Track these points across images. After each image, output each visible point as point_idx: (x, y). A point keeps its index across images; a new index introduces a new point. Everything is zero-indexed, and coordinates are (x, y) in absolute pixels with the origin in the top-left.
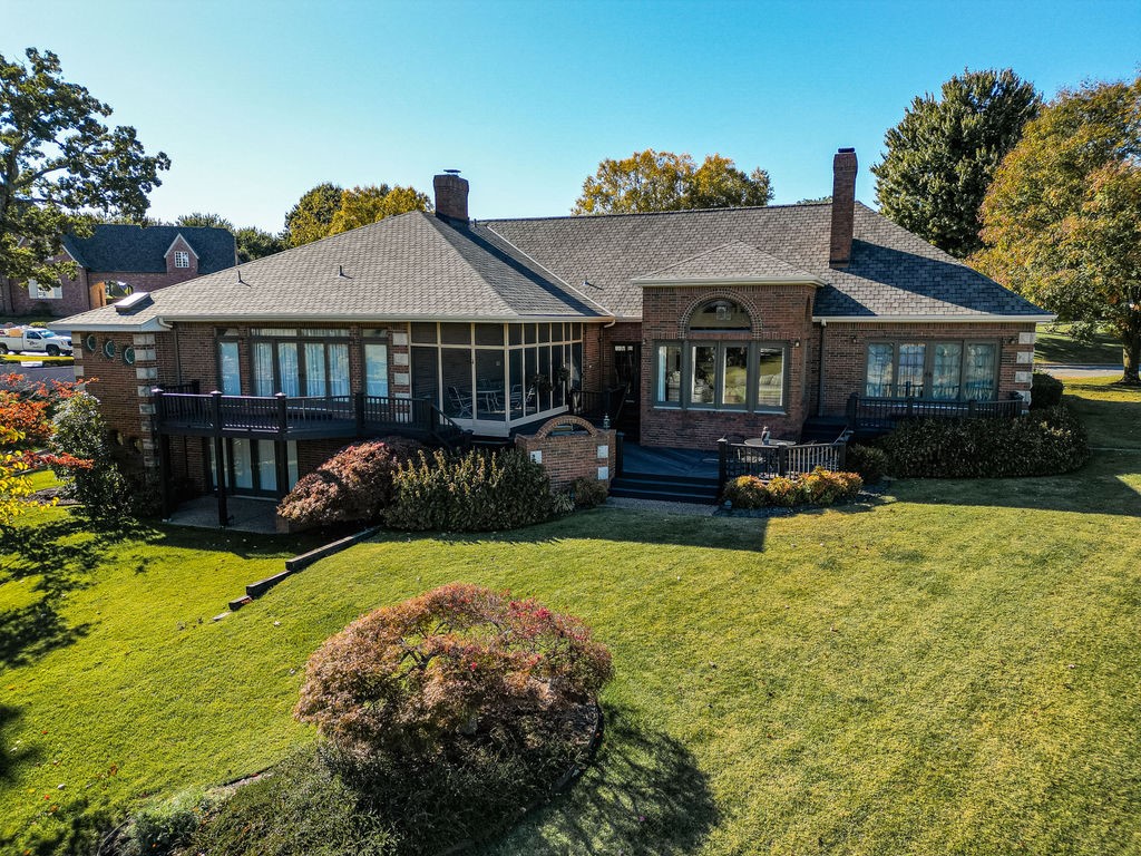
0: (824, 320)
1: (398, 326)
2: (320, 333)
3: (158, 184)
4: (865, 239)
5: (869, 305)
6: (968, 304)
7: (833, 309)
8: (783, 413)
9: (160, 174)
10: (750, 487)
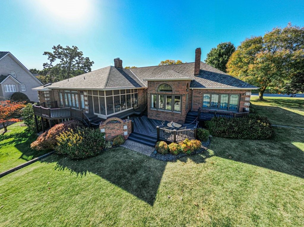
0: (192, 88)
1: (85, 90)
2: (74, 92)
3: (92, 66)
4: (203, 69)
5: (204, 85)
6: (231, 85)
7: (195, 86)
8: (180, 113)
9: (93, 64)
10: (163, 147)
